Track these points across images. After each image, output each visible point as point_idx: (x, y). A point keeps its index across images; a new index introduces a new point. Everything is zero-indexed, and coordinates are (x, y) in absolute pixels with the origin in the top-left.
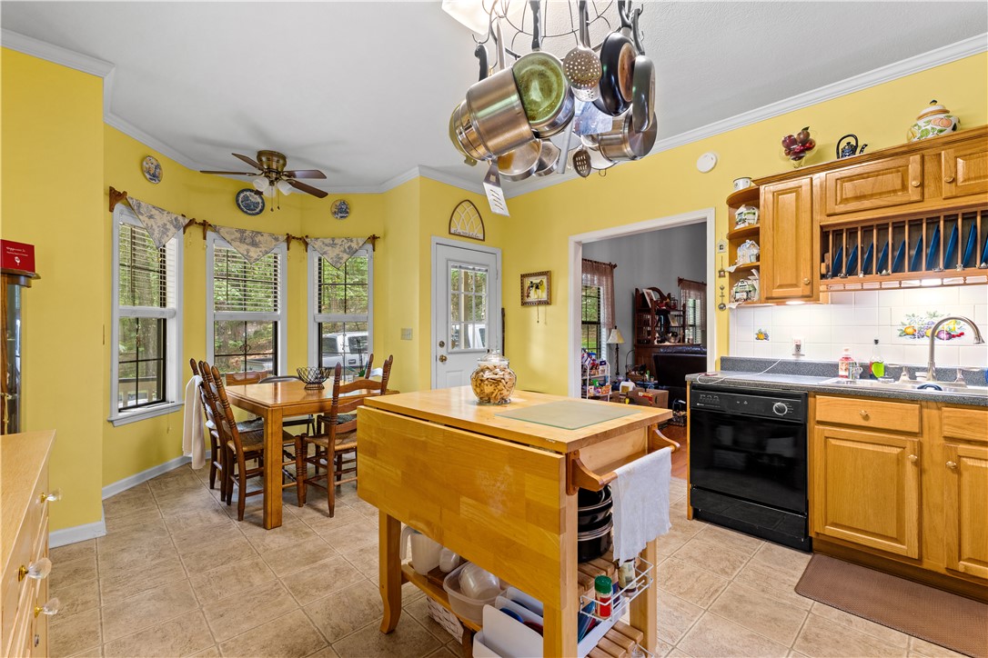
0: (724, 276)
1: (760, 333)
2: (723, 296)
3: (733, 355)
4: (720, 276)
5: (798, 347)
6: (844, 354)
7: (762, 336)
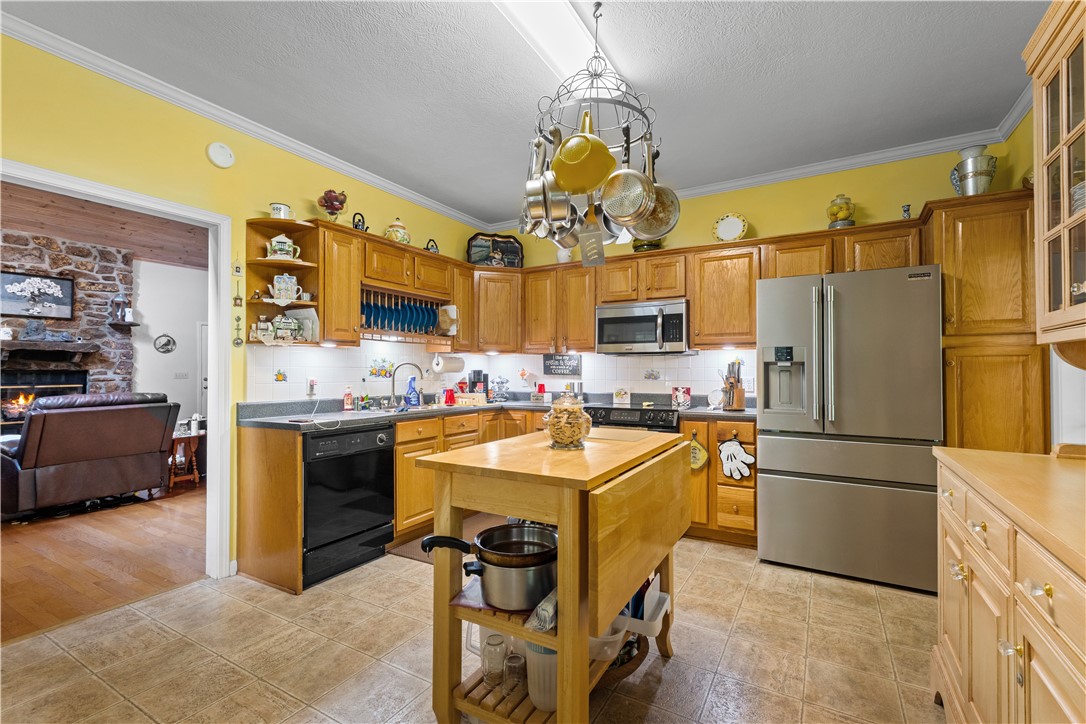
0: (241, 306)
1: (279, 373)
2: (238, 329)
3: (252, 400)
4: (236, 305)
5: (312, 387)
6: (347, 391)
7: (281, 377)
